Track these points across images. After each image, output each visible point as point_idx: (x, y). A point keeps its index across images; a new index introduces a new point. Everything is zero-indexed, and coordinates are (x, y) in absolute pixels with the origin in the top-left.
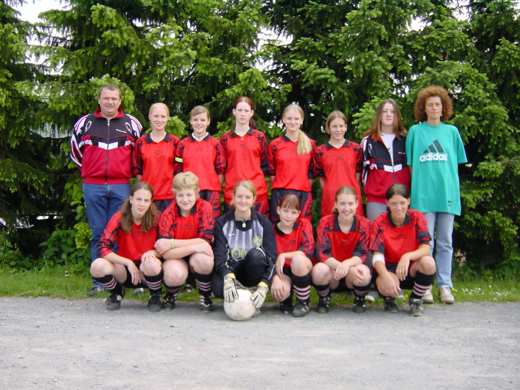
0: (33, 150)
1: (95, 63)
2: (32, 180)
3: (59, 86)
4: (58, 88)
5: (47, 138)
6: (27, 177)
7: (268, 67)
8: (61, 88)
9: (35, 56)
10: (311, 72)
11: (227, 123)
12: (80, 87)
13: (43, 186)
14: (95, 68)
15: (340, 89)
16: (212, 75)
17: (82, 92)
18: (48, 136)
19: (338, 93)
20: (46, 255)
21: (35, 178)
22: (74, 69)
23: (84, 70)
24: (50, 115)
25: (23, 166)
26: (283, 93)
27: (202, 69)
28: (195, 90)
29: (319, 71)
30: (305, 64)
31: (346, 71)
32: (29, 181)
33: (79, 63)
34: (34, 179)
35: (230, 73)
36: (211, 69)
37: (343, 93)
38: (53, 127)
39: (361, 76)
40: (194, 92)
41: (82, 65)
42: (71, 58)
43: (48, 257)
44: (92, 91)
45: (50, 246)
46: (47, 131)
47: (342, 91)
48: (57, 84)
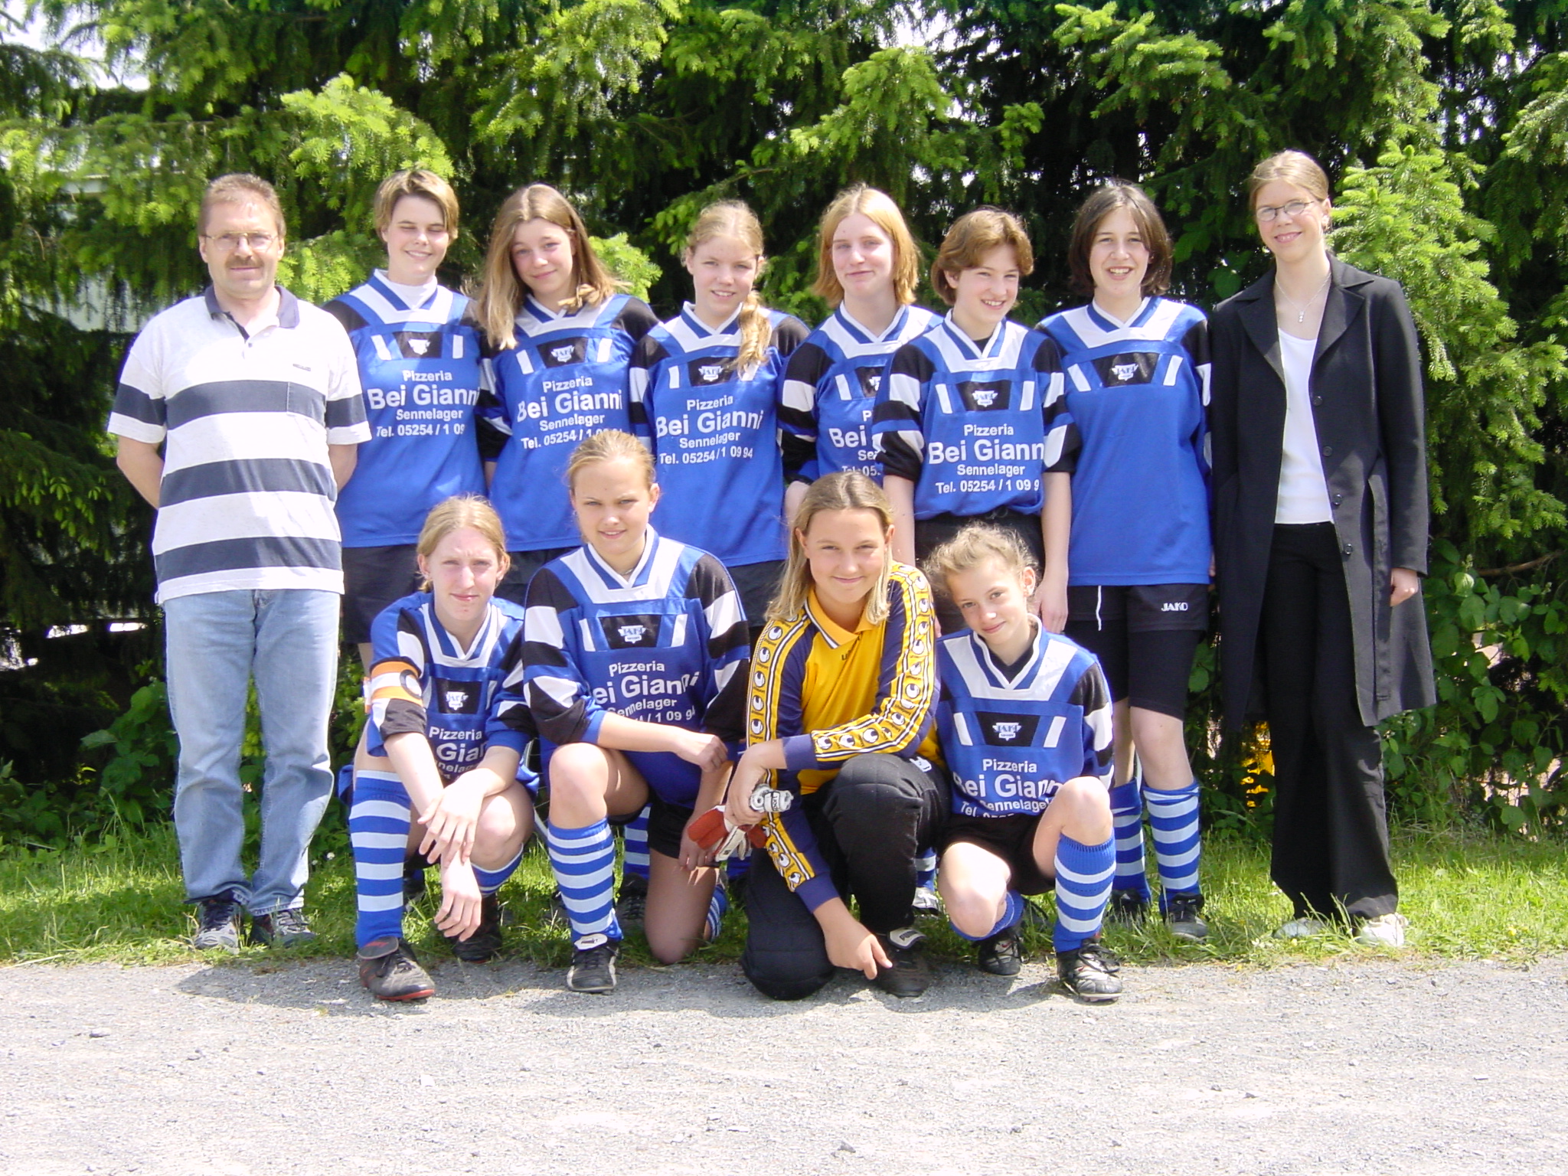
0: (39, 380)
1: (280, 35)
2: (49, 499)
3: (145, 130)
4: (142, 142)
5: (96, 334)
6: (30, 489)
7: (941, 37)
8: (154, 142)
9: (46, 12)
10: (1131, 50)
11: (792, 260)
12: (227, 133)
13: (91, 521)
14: (280, 58)
15: (1240, 117)
16: (732, 74)
17: (235, 150)
18: (96, 324)
19: (1231, 132)
20: (112, 780)
21: (61, 490)
22: (200, 61)
23: (239, 64)
24: (113, 242)
25: (12, 445)
26: (1011, 138)
27: (690, 52)
28: (667, 137)
29: (1161, 45)
30: (1109, 21)
31: (1273, 46)
32: (37, 502)
33: (222, 37)
34: (60, 496)
35: (802, 65)
36: (725, 51)
37: (1253, 131)
38: (117, 290)
39: (1331, 63)
40: (664, 141)
41: (232, 46)
42: (186, 18)
43: (120, 788)
44: (273, 149)
45: (123, 748)
46: (90, 306)
47: (1250, 123)
48: (136, 124)
